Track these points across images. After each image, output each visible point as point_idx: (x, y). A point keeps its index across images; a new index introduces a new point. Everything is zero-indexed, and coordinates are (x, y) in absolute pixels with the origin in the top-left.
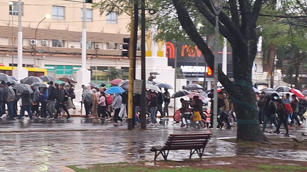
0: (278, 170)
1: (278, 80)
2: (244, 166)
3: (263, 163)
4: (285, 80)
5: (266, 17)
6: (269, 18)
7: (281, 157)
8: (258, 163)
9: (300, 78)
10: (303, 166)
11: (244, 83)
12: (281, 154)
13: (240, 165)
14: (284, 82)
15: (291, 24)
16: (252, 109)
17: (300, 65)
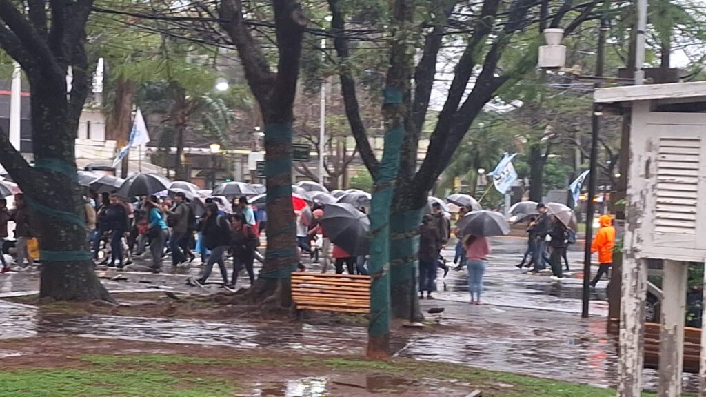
0: (130, 366)
1: (138, 158)
2: (53, 360)
3: (95, 351)
4: (154, 160)
5: (109, 15)
6: (117, 17)
7: (139, 335)
8: (85, 351)
9: (187, 155)
10: (185, 354)
11: (56, 167)
12: (139, 328)
13: (43, 357)
14: (152, 163)
15: (166, 33)
16: (75, 227)
17: (186, 126)
